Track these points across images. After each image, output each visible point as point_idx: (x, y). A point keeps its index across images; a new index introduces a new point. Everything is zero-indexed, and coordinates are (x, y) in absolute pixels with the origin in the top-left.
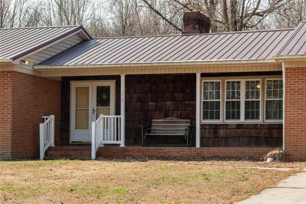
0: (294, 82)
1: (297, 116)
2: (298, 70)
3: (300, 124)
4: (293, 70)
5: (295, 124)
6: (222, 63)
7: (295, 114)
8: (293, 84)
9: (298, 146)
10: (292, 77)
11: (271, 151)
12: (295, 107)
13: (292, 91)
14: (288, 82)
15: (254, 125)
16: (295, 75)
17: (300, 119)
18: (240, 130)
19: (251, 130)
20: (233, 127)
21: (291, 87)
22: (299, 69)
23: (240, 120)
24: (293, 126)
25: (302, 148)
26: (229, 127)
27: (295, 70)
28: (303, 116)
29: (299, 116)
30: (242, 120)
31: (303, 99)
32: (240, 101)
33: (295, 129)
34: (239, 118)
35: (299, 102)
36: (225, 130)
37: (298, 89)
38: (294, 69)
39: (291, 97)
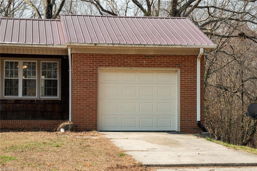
0: (80, 65)
1: (82, 94)
2: (83, 55)
3: (85, 100)
4: (79, 55)
5: (81, 100)
6: (16, 45)
7: (81, 92)
8: (79, 67)
9: (84, 118)
10: (78, 61)
11: (62, 122)
12: (81, 86)
13: (79, 72)
14: (75, 65)
15: (31, 100)
16: (81, 59)
17: (85, 96)
18: (18, 105)
19: (29, 105)
20: (12, 102)
21: (78, 69)
22: (84, 54)
23: (18, 96)
24: (79, 102)
25: (87, 120)
26: (8, 102)
27: (81, 55)
28: (88, 94)
29: (84, 94)
30: (20, 95)
31: (87, 80)
32: (18, 79)
33: (81, 104)
34: (17, 94)
35: (84, 81)
36: (4, 104)
37: (83, 71)
38: (80, 55)
39: (78, 77)
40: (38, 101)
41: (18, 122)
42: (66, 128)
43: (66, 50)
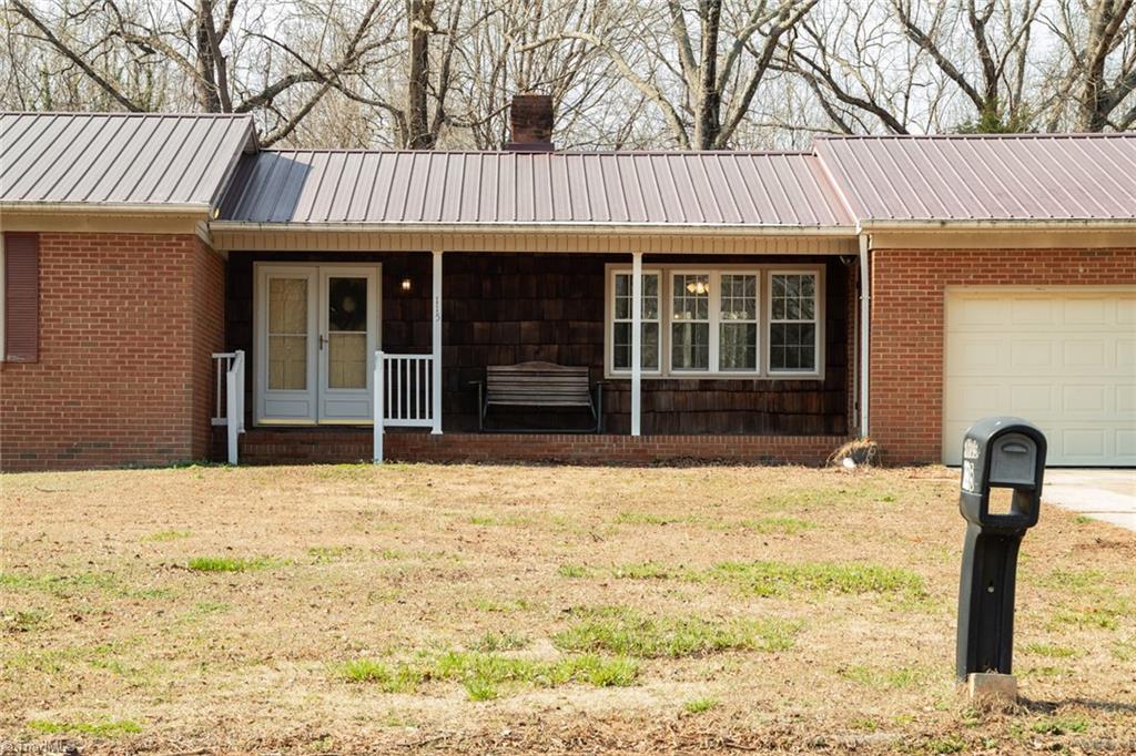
0: (894, 282)
1: (901, 363)
2: (903, 254)
3: (908, 379)
4: (893, 254)
5: (896, 379)
6: (718, 231)
7: (896, 357)
8: (893, 288)
9: (904, 430)
10: (889, 271)
12: (898, 339)
13: (891, 302)
14: (882, 282)
15: (744, 382)
16: (897, 265)
17: (908, 368)
18: (708, 393)
19: (737, 395)
20: (693, 386)
21: (889, 293)
22: (905, 251)
23: (707, 370)
24: (893, 384)
25: (913, 436)
26: (682, 388)
27: (897, 254)
28: (915, 362)
29: (905, 362)
30: (714, 369)
31: (915, 322)
32: (708, 324)
33: (896, 390)
34: (705, 364)
35: (905, 328)
36: (671, 393)
37: (903, 299)
38: (895, 252)
39: (888, 317)
40: (761, 382)
41: (718, 440)
42: (859, 457)
43: (854, 241)
